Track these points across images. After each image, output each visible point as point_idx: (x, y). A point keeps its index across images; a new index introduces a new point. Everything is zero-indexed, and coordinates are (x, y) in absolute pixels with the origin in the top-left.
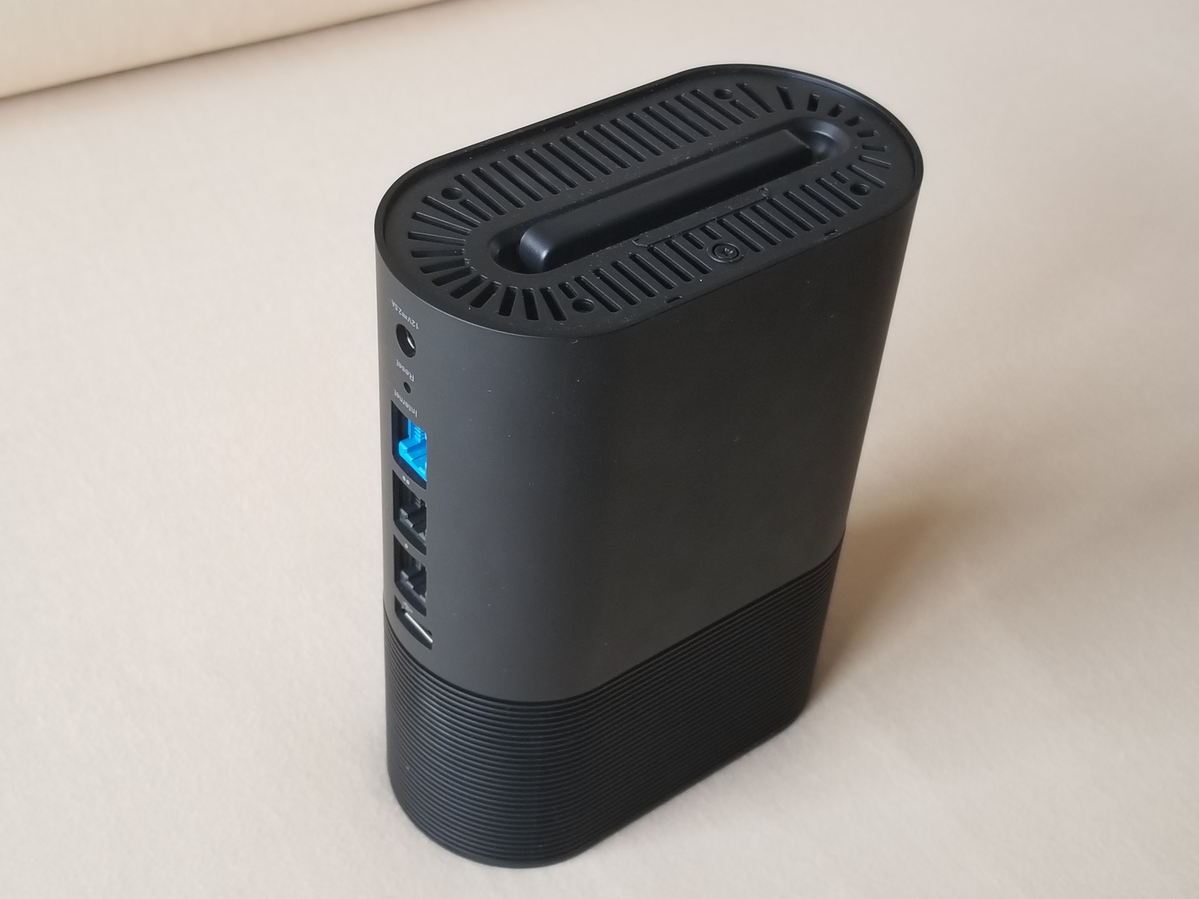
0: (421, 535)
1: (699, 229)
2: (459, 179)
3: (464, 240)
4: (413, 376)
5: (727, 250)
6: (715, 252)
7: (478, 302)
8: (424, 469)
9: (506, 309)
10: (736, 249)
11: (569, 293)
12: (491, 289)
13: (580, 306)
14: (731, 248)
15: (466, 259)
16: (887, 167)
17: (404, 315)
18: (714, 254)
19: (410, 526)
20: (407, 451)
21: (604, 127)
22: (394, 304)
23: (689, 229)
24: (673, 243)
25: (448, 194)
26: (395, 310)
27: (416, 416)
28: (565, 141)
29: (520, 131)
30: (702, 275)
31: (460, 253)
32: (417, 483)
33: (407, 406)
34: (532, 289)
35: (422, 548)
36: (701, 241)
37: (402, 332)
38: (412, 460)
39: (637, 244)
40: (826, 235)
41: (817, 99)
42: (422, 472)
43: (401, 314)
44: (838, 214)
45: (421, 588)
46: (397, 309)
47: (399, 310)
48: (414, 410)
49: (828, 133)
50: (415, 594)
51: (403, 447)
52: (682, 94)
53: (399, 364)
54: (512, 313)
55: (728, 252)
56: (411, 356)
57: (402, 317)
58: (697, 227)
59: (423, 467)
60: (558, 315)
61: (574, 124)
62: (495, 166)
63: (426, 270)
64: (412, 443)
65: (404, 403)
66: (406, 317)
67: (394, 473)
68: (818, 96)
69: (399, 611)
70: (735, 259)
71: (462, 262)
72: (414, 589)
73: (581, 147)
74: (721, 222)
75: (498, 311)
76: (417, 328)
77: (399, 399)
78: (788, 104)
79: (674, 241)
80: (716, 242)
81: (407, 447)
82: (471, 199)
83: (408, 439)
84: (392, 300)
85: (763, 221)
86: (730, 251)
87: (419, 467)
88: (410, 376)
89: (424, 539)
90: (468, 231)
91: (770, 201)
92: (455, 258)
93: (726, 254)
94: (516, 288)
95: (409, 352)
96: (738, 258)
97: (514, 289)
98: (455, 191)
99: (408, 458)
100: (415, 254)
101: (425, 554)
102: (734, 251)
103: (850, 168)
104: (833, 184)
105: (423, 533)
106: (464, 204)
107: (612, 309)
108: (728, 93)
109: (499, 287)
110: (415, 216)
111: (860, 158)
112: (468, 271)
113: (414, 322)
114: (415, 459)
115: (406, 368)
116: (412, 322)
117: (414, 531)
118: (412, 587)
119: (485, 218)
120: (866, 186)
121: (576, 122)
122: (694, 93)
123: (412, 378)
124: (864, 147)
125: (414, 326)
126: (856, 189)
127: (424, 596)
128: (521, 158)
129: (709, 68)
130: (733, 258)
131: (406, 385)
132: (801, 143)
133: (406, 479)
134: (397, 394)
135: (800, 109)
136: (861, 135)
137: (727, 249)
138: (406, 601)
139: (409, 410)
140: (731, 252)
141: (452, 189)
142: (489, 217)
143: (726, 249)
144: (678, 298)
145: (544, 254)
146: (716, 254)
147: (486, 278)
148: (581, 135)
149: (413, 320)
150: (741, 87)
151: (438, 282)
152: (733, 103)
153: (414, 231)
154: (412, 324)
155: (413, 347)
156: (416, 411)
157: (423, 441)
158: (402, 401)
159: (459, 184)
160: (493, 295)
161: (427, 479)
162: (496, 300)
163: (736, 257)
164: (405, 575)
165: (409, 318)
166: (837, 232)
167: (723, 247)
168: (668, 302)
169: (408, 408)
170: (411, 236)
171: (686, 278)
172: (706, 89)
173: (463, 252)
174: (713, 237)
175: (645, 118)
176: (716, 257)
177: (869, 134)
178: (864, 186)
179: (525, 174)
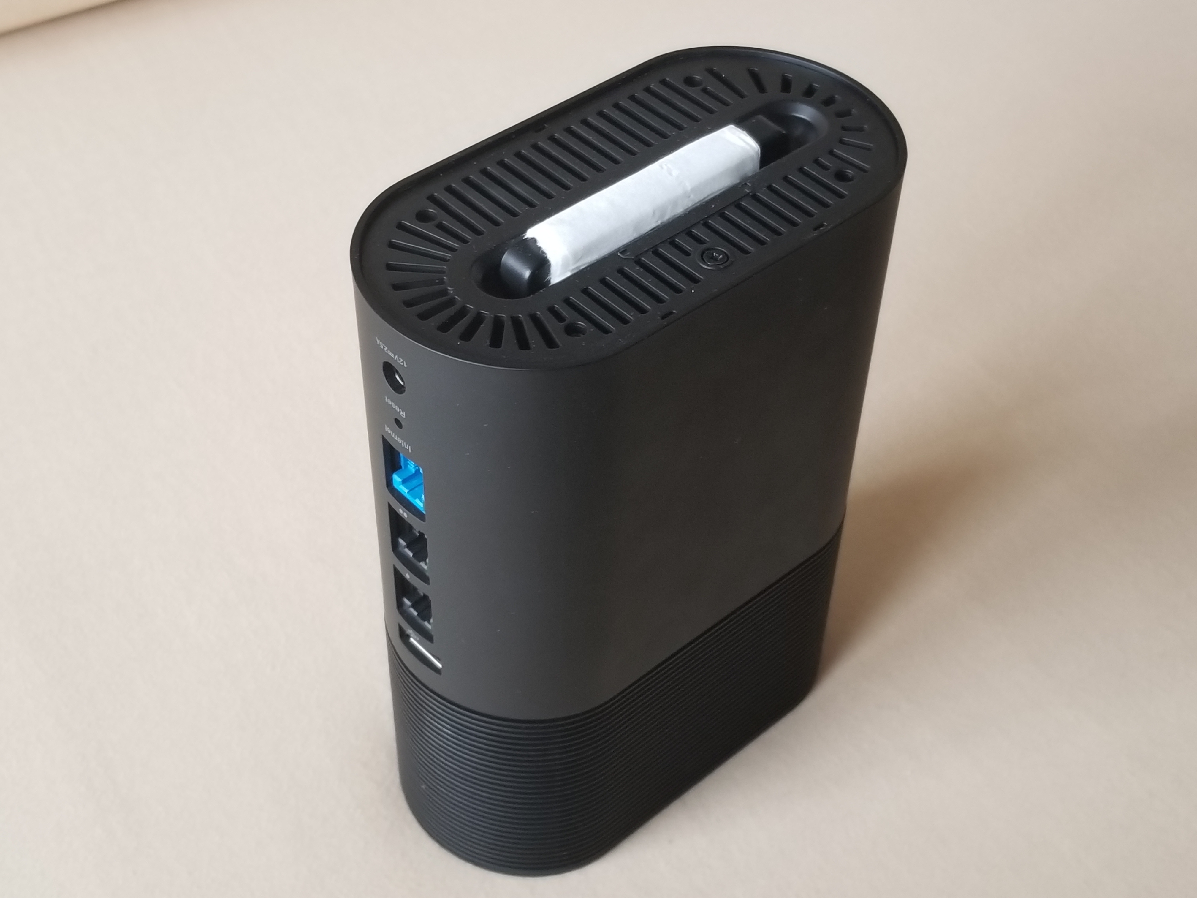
0: (422, 564)
1: (684, 235)
2: (432, 199)
3: (445, 267)
4: (404, 412)
5: (716, 256)
6: (704, 258)
7: (467, 335)
8: (421, 501)
9: (496, 341)
10: (725, 253)
11: (559, 317)
12: (479, 319)
13: (572, 330)
14: (720, 252)
15: (449, 288)
16: (868, 149)
17: (390, 353)
18: (705, 261)
19: (410, 556)
20: (401, 482)
21: (575, 128)
22: (378, 341)
23: (675, 235)
24: (659, 252)
25: (423, 217)
26: (381, 348)
27: (410, 451)
28: (536, 147)
29: (489, 141)
30: (693, 285)
31: (442, 282)
32: (415, 516)
33: (400, 441)
34: (520, 316)
35: (425, 579)
36: (688, 248)
37: (389, 370)
38: (408, 492)
39: (622, 257)
40: (815, 229)
41: (790, 78)
42: (419, 504)
43: (387, 352)
44: (825, 205)
45: (425, 614)
46: (382, 347)
47: (384, 347)
48: (407, 445)
49: (805, 116)
50: (420, 621)
51: (397, 479)
52: (651, 85)
53: (388, 400)
54: (503, 345)
55: (717, 256)
56: (402, 393)
57: (389, 355)
58: (682, 232)
59: (420, 499)
60: (550, 343)
61: (544, 128)
62: (468, 181)
63: (409, 304)
64: (406, 475)
65: (396, 439)
66: (392, 356)
67: (389, 505)
68: (791, 76)
69: (404, 637)
70: (725, 265)
71: (445, 292)
72: (417, 615)
73: (554, 153)
74: (706, 225)
75: (488, 343)
76: (405, 366)
77: (390, 434)
78: (761, 88)
79: (660, 249)
80: (704, 246)
81: (401, 479)
82: (448, 222)
83: (401, 470)
84: (377, 338)
86: (719, 256)
87: (415, 499)
88: (401, 413)
89: (426, 567)
90: (448, 256)
91: (755, 197)
92: (437, 288)
93: (715, 259)
94: (504, 316)
95: (398, 389)
96: (727, 263)
97: (502, 316)
98: (429, 212)
99: (404, 490)
100: (396, 287)
101: (428, 584)
102: (723, 256)
103: (831, 153)
104: (816, 173)
105: (424, 562)
106: (440, 227)
107: (606, 331)
108: (698, 80)
109: (487, 316)
110: (392, 245)
111: (841, 142)
112: (451, 302)
113: (402, 360)
114: (411, 490)
115: (396, 405)
116: (399, 360)
117: (414, 561)
118: (416, 613)
119: (464, 241)
120: (850, 172)
121: (546, 125)
122: (664, 82)
123: (403, 414)
124: (844, 129)
125: (402, 364)
126: (841, 176)
127: (429, 622)
128: (493, 171)
129: (675, 53)
130: (724, 263)
131: (397, 422)
132: (778, 128)
133: (404, 511)
134: (387, 429)
135: (773, 91)
136: (839, 115)
137: (716, 254)
138: (411, 628)
139: (402, 446)
140: (721, 256)
141: (426, 210)
142: (468, 240)
143: (714, 254)
144: (671, 313)
145: (527, 274)
146: (705, 260)
147: (472, 307)
148: (552, 139)
149: (400, 359)
150: (711, 71)
151: (424, 316)
152: (705, 91)
153: (392, 261)
154: (399, 361)
155: (402, 383)
156: (410, 447)
157: (417, 471)
158: (393, 436)
159: (433, 205)
160: (481, 326)
161: (426, 511)
162: (485, 331)
163: (726, 262)
164: (407, 602)
165: (396, 356)
166: (827, 226)
167: (712, 252)
168: (663, 318)
169: (401, 444)
170: (389, 267)
171: (678, 290)
172: (674, 77)
173: (445, 280)
174: (700, 241)
175: (616, 115)
176: (704, 263)
177: (847, 113)
178: (848, 172)
179: (500, 188)
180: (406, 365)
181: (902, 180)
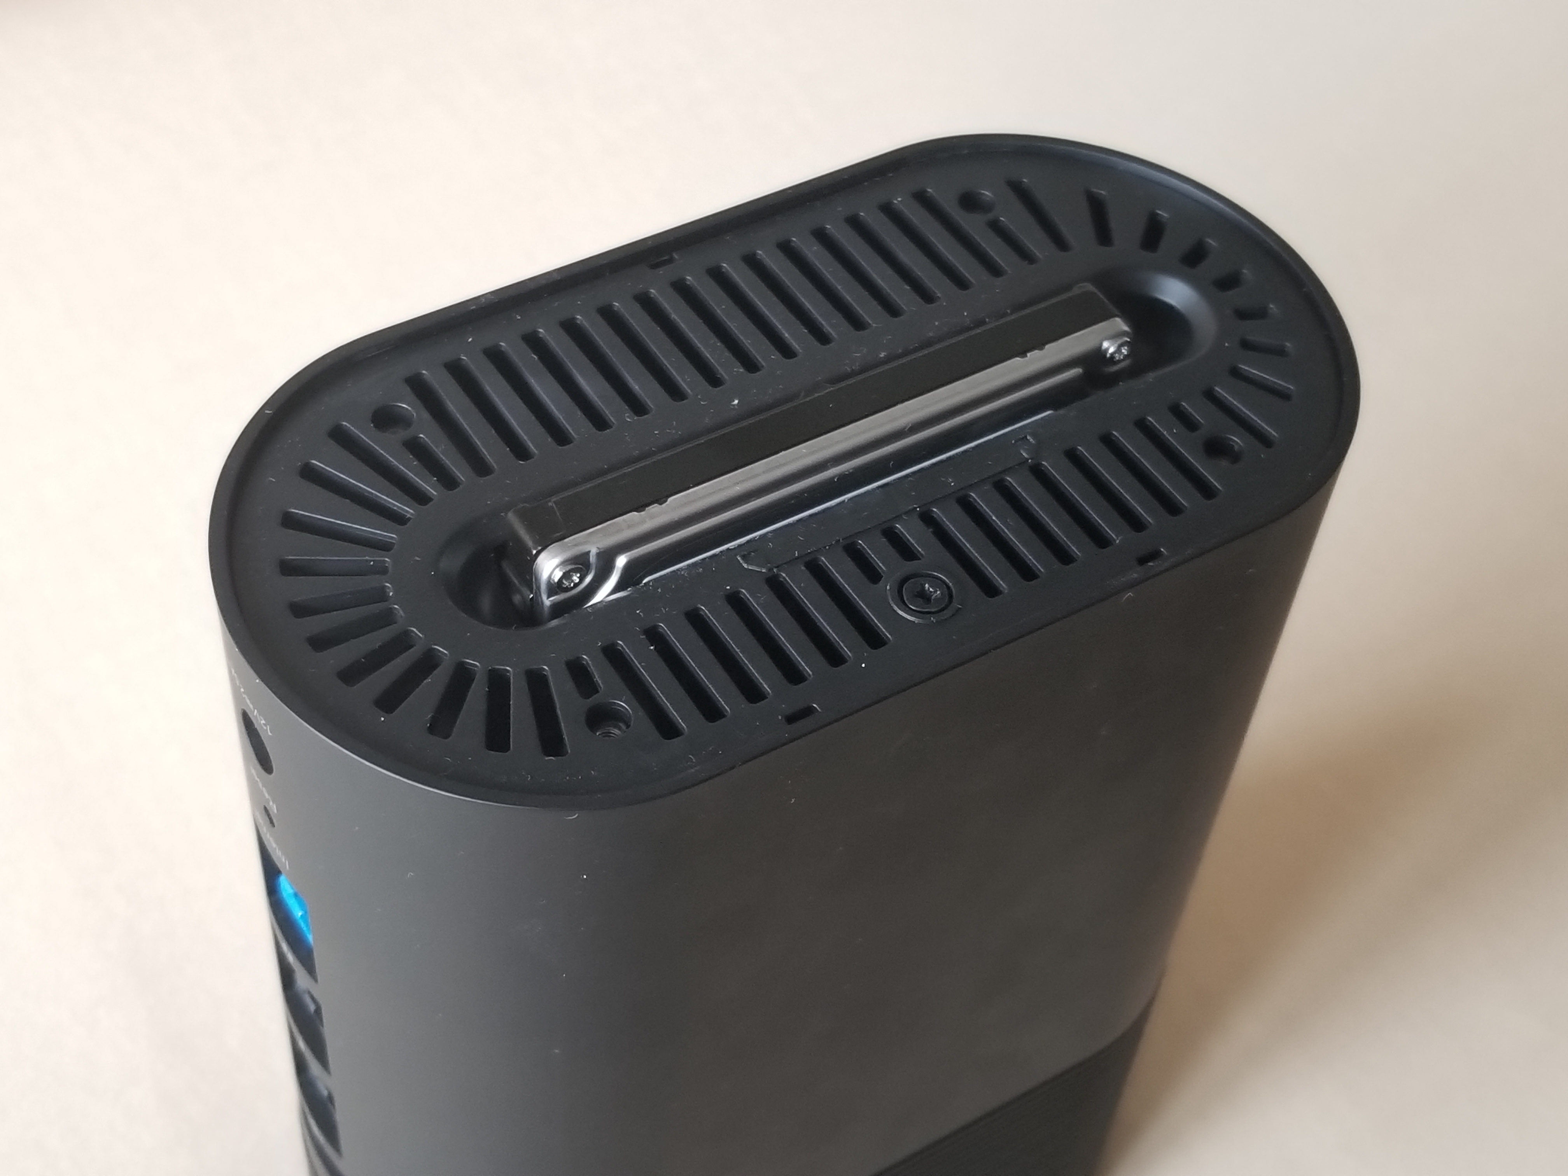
1: (879, 533)
2: (415, 382)
3: (396, 537)
4: (274, 805)
5: (928, 590)
6: (904, 593)
9: (446, 718)
10: (948, 587)
11: (584, 684)
12: (428, 662)
13: (600, 718)
14: (937, 582)
15: (389, 587)
16: (1284, 395)
18: (901, 598)
21: (729, 270)
22: (233, 671)
23: (858, 533)
24: (819, 567)
25: (386, 418)
26: (237, 685)
28: (644, 298)
30: (867, 651)
34: (510, 670)
36: (879, 564)
37: (249, 725)
39: (745, 566)
40: (1140, 562)
41: (1164, 223)
43: (243, 696)
44: (1172, 508)
47: (240, 686)
52: (895, 199)
53: (253, 771)
55: (931, 592)
56: (269, 771)
57: (246, 702)
58: (876, 526)
60: (551, 741)
61: (671, 261)
62: (493, 354)
63: (301, 609)
66: (251, 706)
68: (1167, 217)
70: (944, 615)
71: (380, 594)
74: (926, 519)
75: (427, 724)
78: (1104, 235)
79: (822, 560)
80: (910, 567)
82: (430, 436)
85: (1014, 519)
86: (935, 593)
90: (409, 513)
91: (1035, 470)
92: (368, 582)
93: (924, 596)
94: (475, 664)
95: (265, 762)
96: (947, 613)
97: (472, 665)
98: (402, 412)
102: (942, 593)
103: (1210, 394)
104: (1171, 433)
106: (416, 448)
107: (669, 731)
108: (987, 201)
109: (445, 657)
110: (309, 471)
111: (1235, 372)
112: (386, 618)
113: (264, 721)
115: (263, 786)
116: (261, 719)
119: (449, 483)
120: (1237, 440)
121: (674, 256)
122: (920, 196)
124: (1246, 345)
125: (264, 728)
126: (1216, 448)
128: (548, 337)
130: (941, 610)
135: (1125, 246)
136: (1242, 315)
137: (930, 586)
140: (938, 594)
141: (396, 407)
142: (456, 480)
143: (927, 586)
144: (810, 711)
146: (905, 598)
147: (421, 636)
148: (679, 287)
150: (1016, 186)
151: (321, 641)
152: (996, 227)
153: (297, 508)
154: (260, 721)
155: (269, 756)
159: (412, 394)
160: (425, 682)
163: (945, 608)
165: (256, 711)
167: (921, 581)
168: (790, 719)
170: (287, 519)
171: (835, 658)
172: (944, 187)
173: (386, 567)
174: (906, 552)
175: (814, 253)
176: (904, 606)
177: (1260, 314)
178: (1234, 441)
179: (550, 379)
180: (271, 732)
181: (1338, 473)
